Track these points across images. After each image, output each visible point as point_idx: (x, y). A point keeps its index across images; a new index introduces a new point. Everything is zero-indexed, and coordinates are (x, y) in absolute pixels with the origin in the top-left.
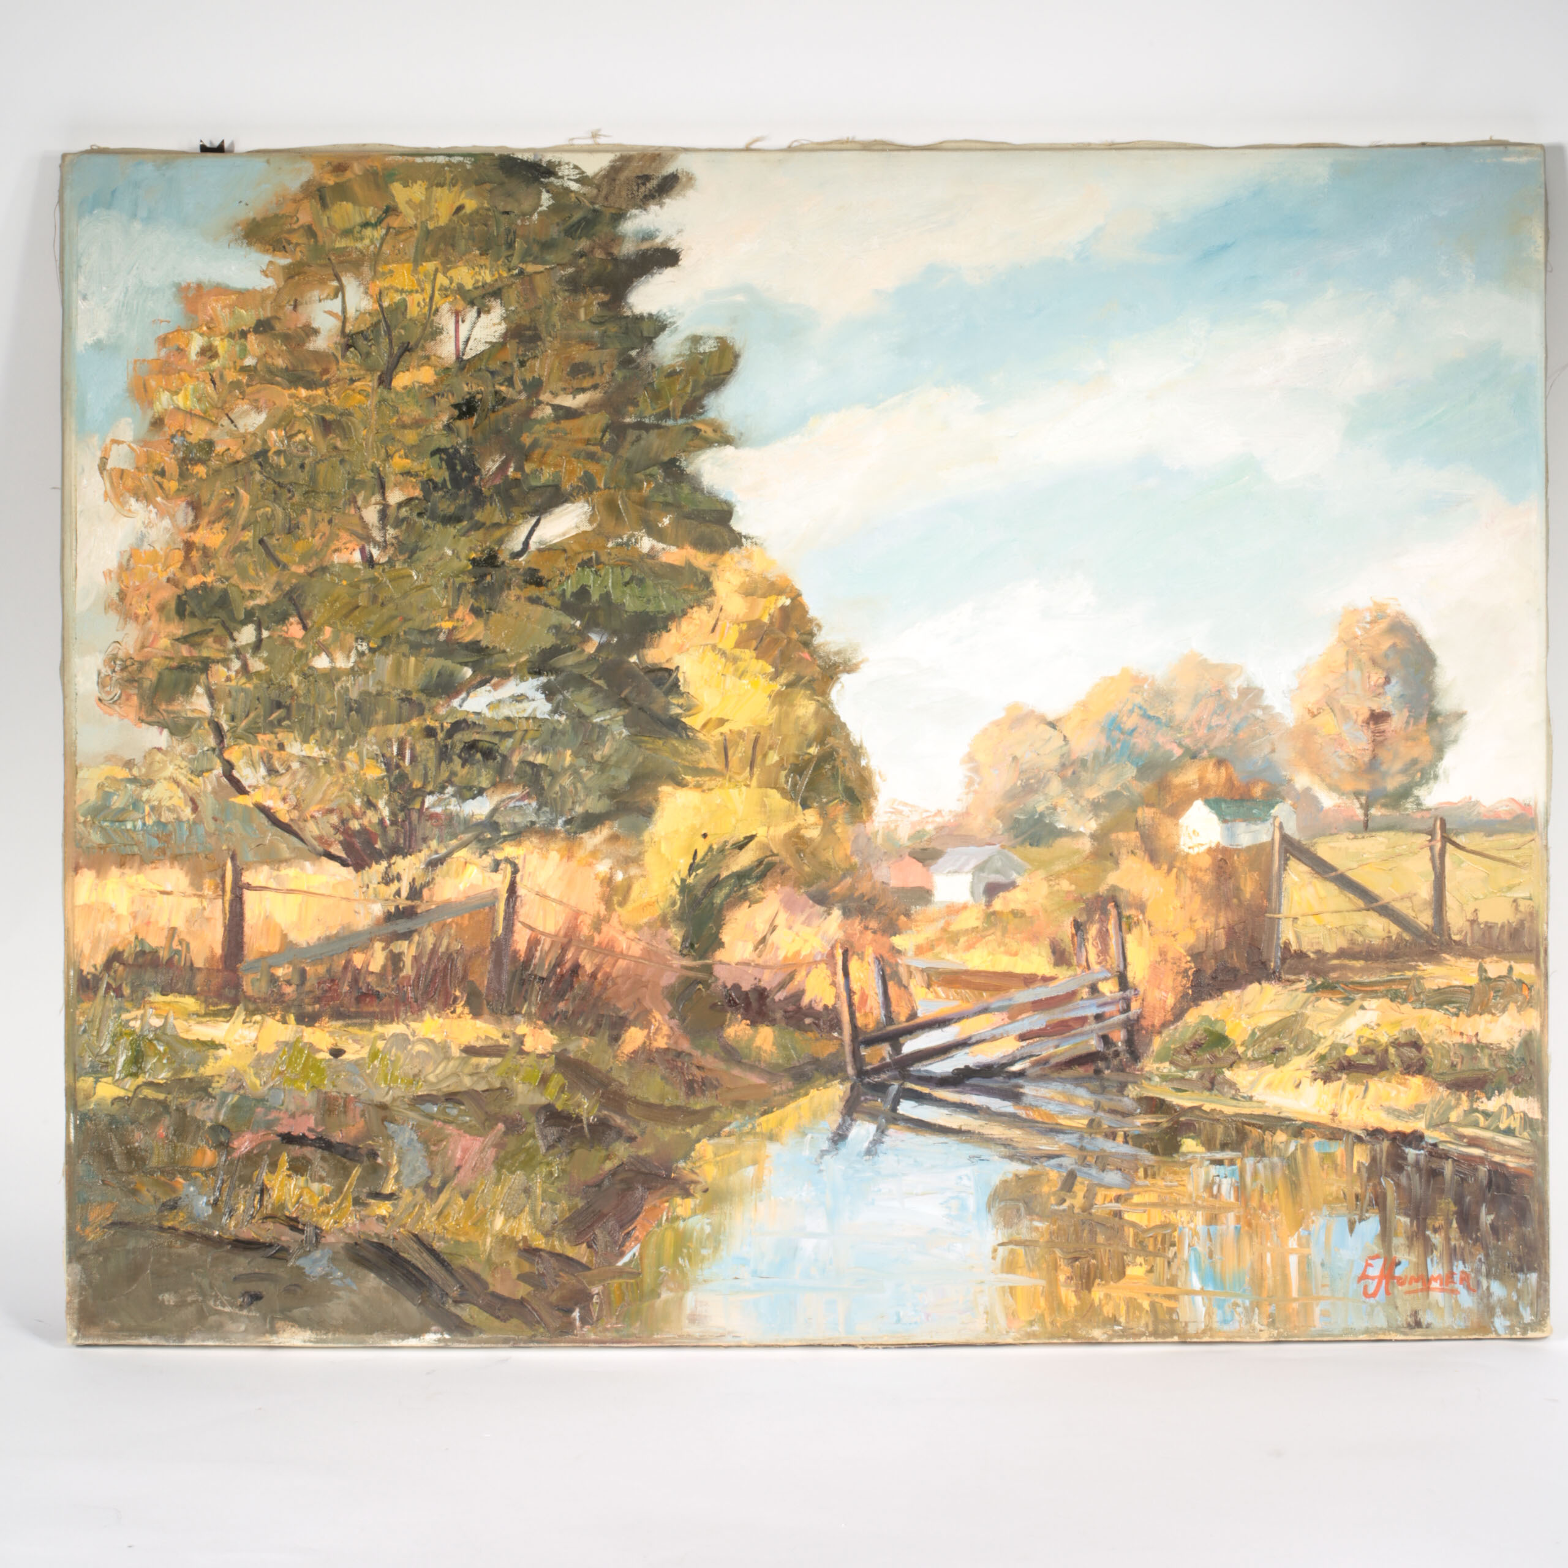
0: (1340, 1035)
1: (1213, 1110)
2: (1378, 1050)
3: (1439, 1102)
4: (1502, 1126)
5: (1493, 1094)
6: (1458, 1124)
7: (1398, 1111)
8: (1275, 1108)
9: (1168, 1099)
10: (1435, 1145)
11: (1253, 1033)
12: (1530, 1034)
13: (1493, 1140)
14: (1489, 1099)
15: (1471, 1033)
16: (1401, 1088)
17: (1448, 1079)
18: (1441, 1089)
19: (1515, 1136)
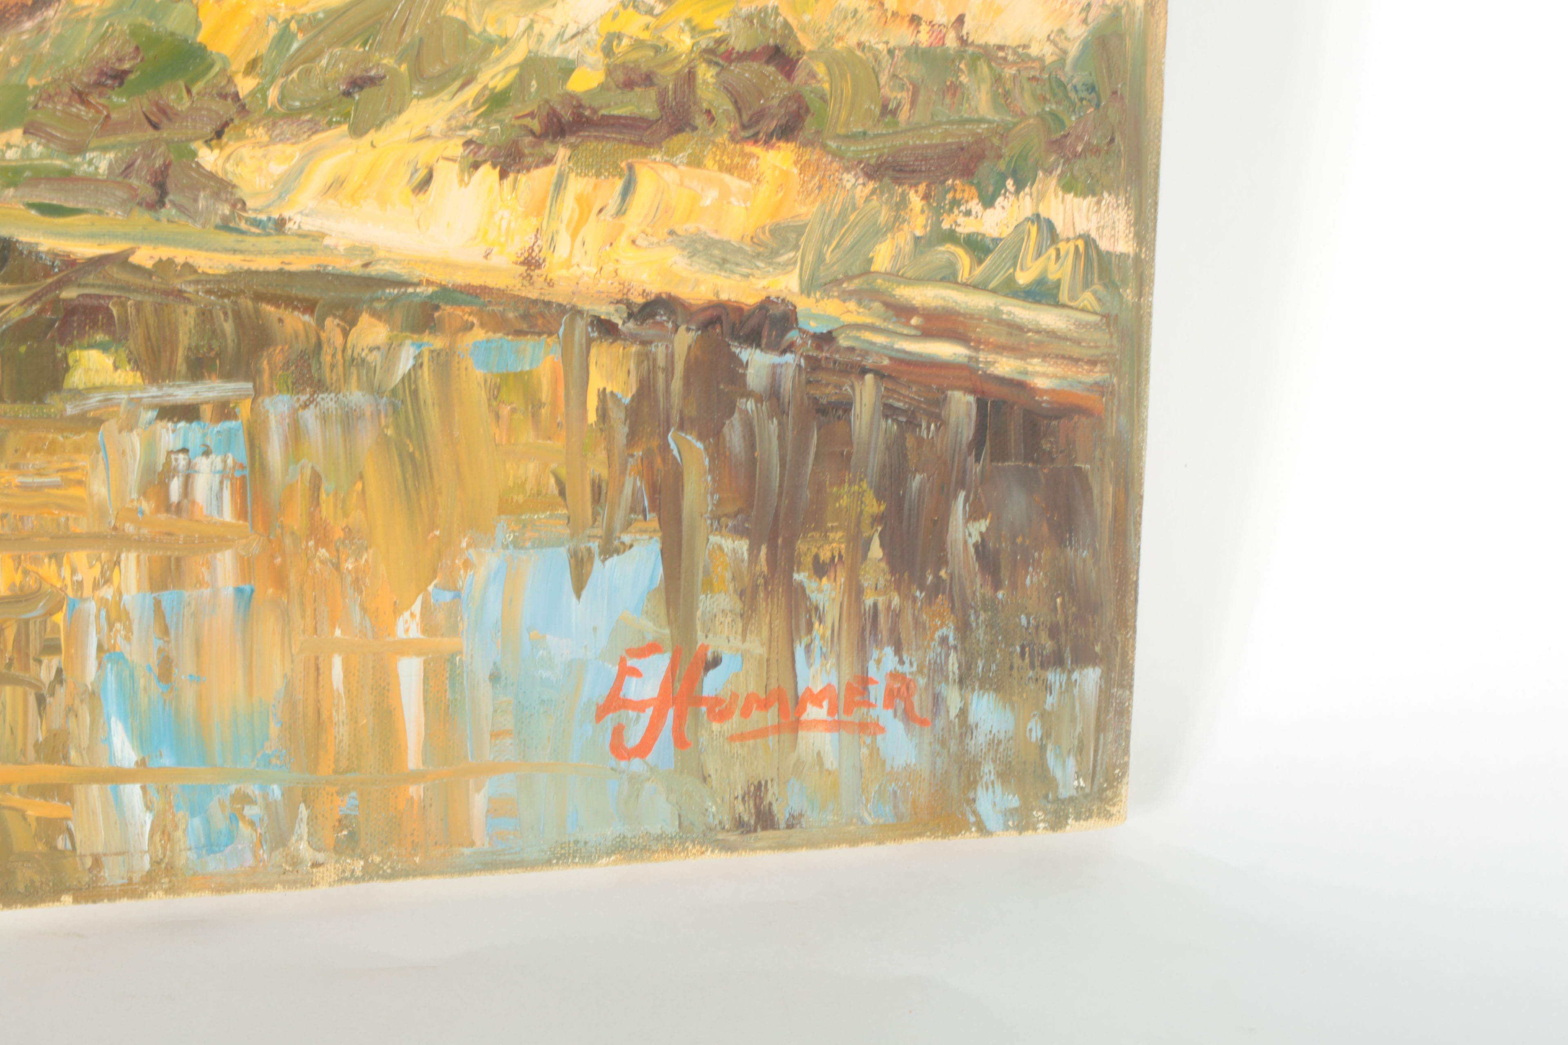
0: (551, 33)
1: (165, 265)
2: (667, 76)
3: (843, 215)
4: (1023, 278)
5: (1000, 187)
6: (896, 276)
7: (723, 245)
8: (352, 251)
9: (24, 237)
10: (825, 339)
11: (284, 37)
12: (1116, 15)
13: (995, 318)
14: (988, 202)
15: (943, 17)
16: (733, 182)
17: (869, 150)
18: (849, 179)
19: (1058, 304)
